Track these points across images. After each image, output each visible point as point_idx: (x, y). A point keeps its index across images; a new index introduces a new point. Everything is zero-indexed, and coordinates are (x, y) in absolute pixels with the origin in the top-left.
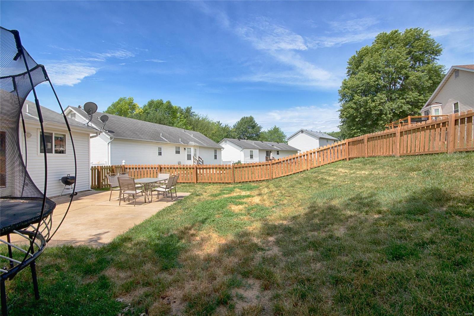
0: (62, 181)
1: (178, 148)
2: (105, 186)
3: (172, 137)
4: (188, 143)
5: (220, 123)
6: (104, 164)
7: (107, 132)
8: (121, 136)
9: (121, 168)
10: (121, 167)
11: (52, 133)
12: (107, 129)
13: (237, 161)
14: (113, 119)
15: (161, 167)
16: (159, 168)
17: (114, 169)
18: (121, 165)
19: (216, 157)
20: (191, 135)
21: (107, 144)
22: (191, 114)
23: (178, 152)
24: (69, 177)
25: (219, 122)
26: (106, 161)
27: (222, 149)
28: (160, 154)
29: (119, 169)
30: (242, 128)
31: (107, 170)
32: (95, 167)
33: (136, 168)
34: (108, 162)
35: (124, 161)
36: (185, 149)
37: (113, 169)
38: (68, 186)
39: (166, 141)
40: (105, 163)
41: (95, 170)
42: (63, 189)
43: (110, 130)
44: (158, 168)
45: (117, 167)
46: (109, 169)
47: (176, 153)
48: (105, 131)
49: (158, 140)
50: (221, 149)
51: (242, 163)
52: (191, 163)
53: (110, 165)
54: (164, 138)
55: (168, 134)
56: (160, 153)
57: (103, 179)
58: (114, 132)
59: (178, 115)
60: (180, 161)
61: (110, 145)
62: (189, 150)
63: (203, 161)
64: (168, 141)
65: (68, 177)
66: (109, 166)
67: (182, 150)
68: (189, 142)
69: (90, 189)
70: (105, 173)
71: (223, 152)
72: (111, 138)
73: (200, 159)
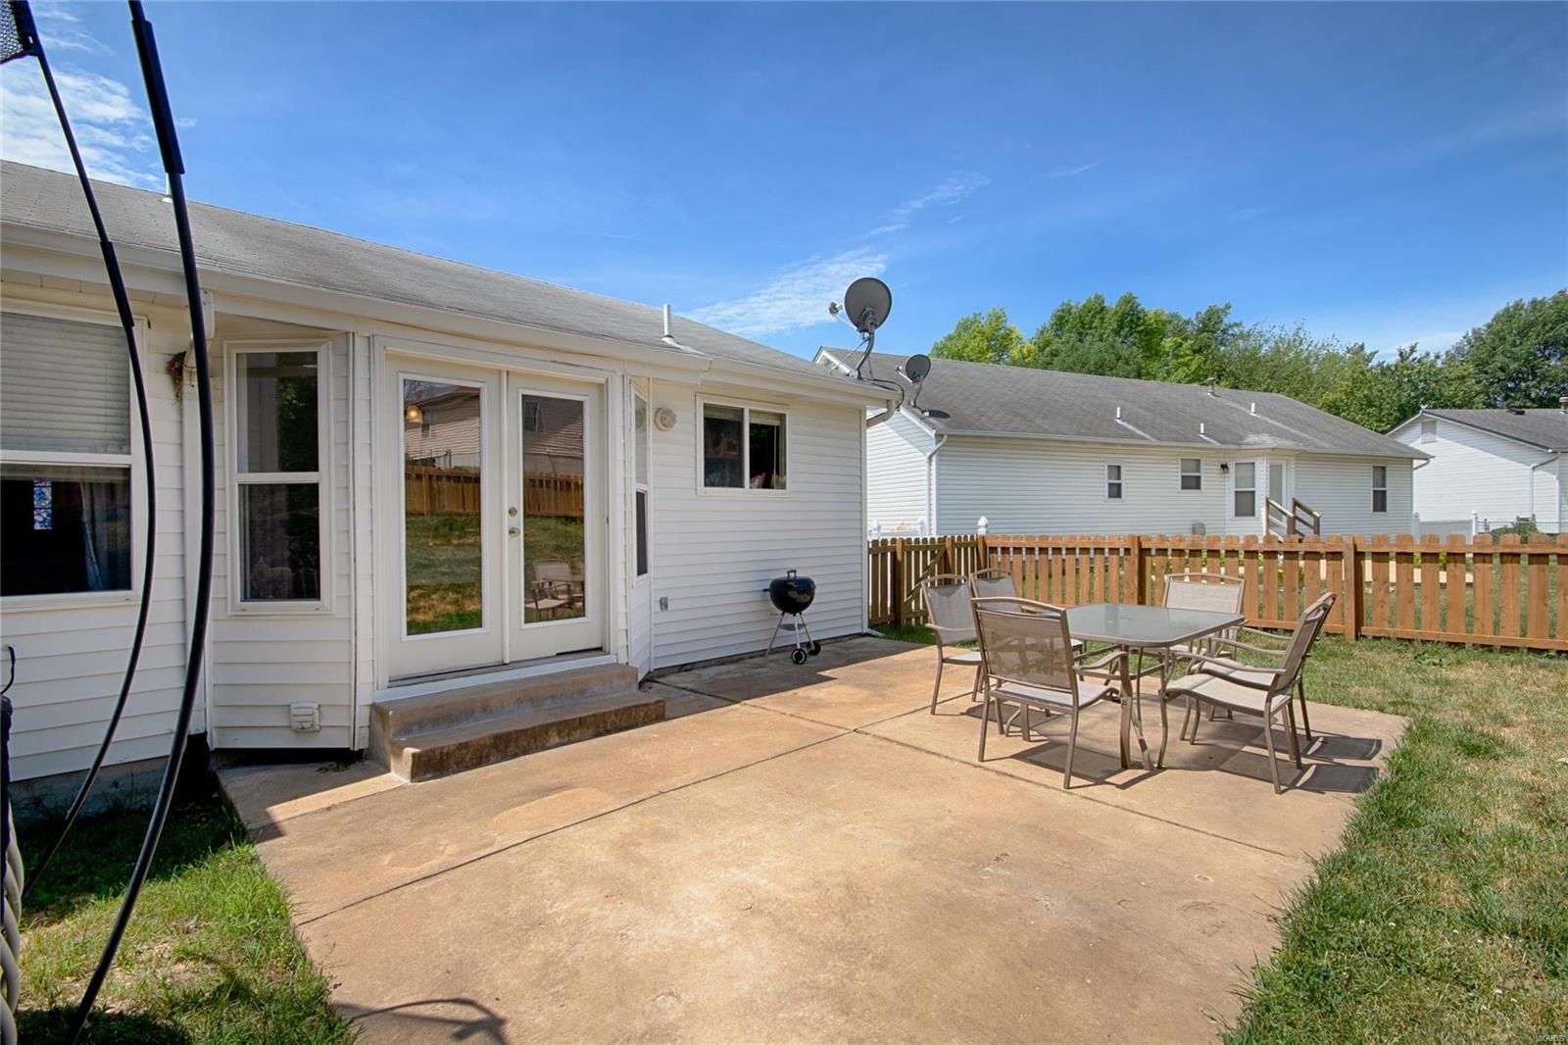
0: (772, 596)
1: (1193, 465)
2: (917, 618)
3: (1165, 422)
4: (1238, 441)
5: (1368, 350)
6: (916, 532)
7: (927, 414)
8: (970, 427)
9: (972, 549)
10: (974, 545)
11: (742, 410)
12: (928, 406)
13: (1509, 519)
14: (944, 372)
15: (1145, 545)
16: (1135, 551)
17: (949, 553)
18: (972, 537)
19: (1380, 502)
20: (1248, 411)
21: (926, 458)
22: (1224, 332)
23: (1192, 483)
24: (795, 580)
25: (1362, 347)
26: (922, 523)
27: (1416, 463)
28: (1115, 491)
29: (966, 550)
30: (1500, 360)
31: (925, 553)
32: (884, 542)
33: (1030, 550)
34: (930, 525)
35: (983, 521)
36: (1224, 467)
37: (945, 553)
38: (789, 619)
39: (1143, 438)
40: (918, 528)
41: (884, 555)
42: (776, 626)
43: (935, 408)
44: (1127, 551)
45: (957, 545)
46: (932, 552)
47: (1183, 488)
48: (919, 412)
49: (1107, 436)
50: (1407, 460)
51: (1542, 529)
52: (1256, 528)
53: (933, 534)
54: (1130, 427)
55: (1147, 409)
56: (1115, 489)
57: (910, 592)
58: (947, 416)
59: (1168, 343)
60: (1201, 520)
61: (934, 463)
62: (1245, 472)
63: (1317, 520)
64: (1151, 434)
65: (789, 580)
66: (933, 540)
67: (1208, 474)
68: (1242, 438)
69: (866, 630)
70: (915, 566)
71: (1421, 476)
72: (939, 436)
73: (1300, 513)
